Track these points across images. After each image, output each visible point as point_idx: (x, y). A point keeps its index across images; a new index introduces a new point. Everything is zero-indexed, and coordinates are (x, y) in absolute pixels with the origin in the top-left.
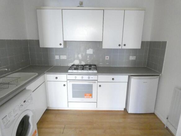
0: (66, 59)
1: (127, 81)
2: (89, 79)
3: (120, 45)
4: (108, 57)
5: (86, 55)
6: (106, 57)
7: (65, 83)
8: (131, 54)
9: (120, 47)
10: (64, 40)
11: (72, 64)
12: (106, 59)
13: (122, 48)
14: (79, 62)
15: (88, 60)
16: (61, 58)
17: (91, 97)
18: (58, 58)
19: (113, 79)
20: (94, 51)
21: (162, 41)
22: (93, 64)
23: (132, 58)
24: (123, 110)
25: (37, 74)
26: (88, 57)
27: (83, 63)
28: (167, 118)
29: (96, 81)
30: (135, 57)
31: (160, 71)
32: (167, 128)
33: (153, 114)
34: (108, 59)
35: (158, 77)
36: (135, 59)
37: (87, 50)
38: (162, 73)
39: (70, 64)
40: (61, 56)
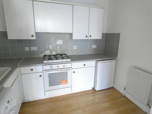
0: (37, 50)
1: (95, 66)
2: (64, 67)
3: (86, 36)
4: (76, 46)
5: (57, 45)
6: (74, 46)
7: (41, 74)
8: (93, 43)
9: (87, 38)
10: (36, 32)
11: (44, 54)
12: (74, 48)
13: (89, 39)
14: (50, 53)
15: (59, 50)
16: (31, 50)
17: (66, 83)
18: (28, 50)
19: (84, 65)
20: (63, 42)
21: (116, 33)
22: (63, 53)
23: (94, 47)
24: (92, 89)
25: (10, 69)
26: (58, 47)
27: (54, 53)
28: (125, 89)
29: (71, 69)
30: (96, 45)
31: (116, 55)
32: (125, 96)
33: (113, 88)
34: (76, 48)
35: (115, 60)
36: (96, 47)
37: (57, 41)
38: (118, 57)
39: (41, 55)
40: (31, 48)
